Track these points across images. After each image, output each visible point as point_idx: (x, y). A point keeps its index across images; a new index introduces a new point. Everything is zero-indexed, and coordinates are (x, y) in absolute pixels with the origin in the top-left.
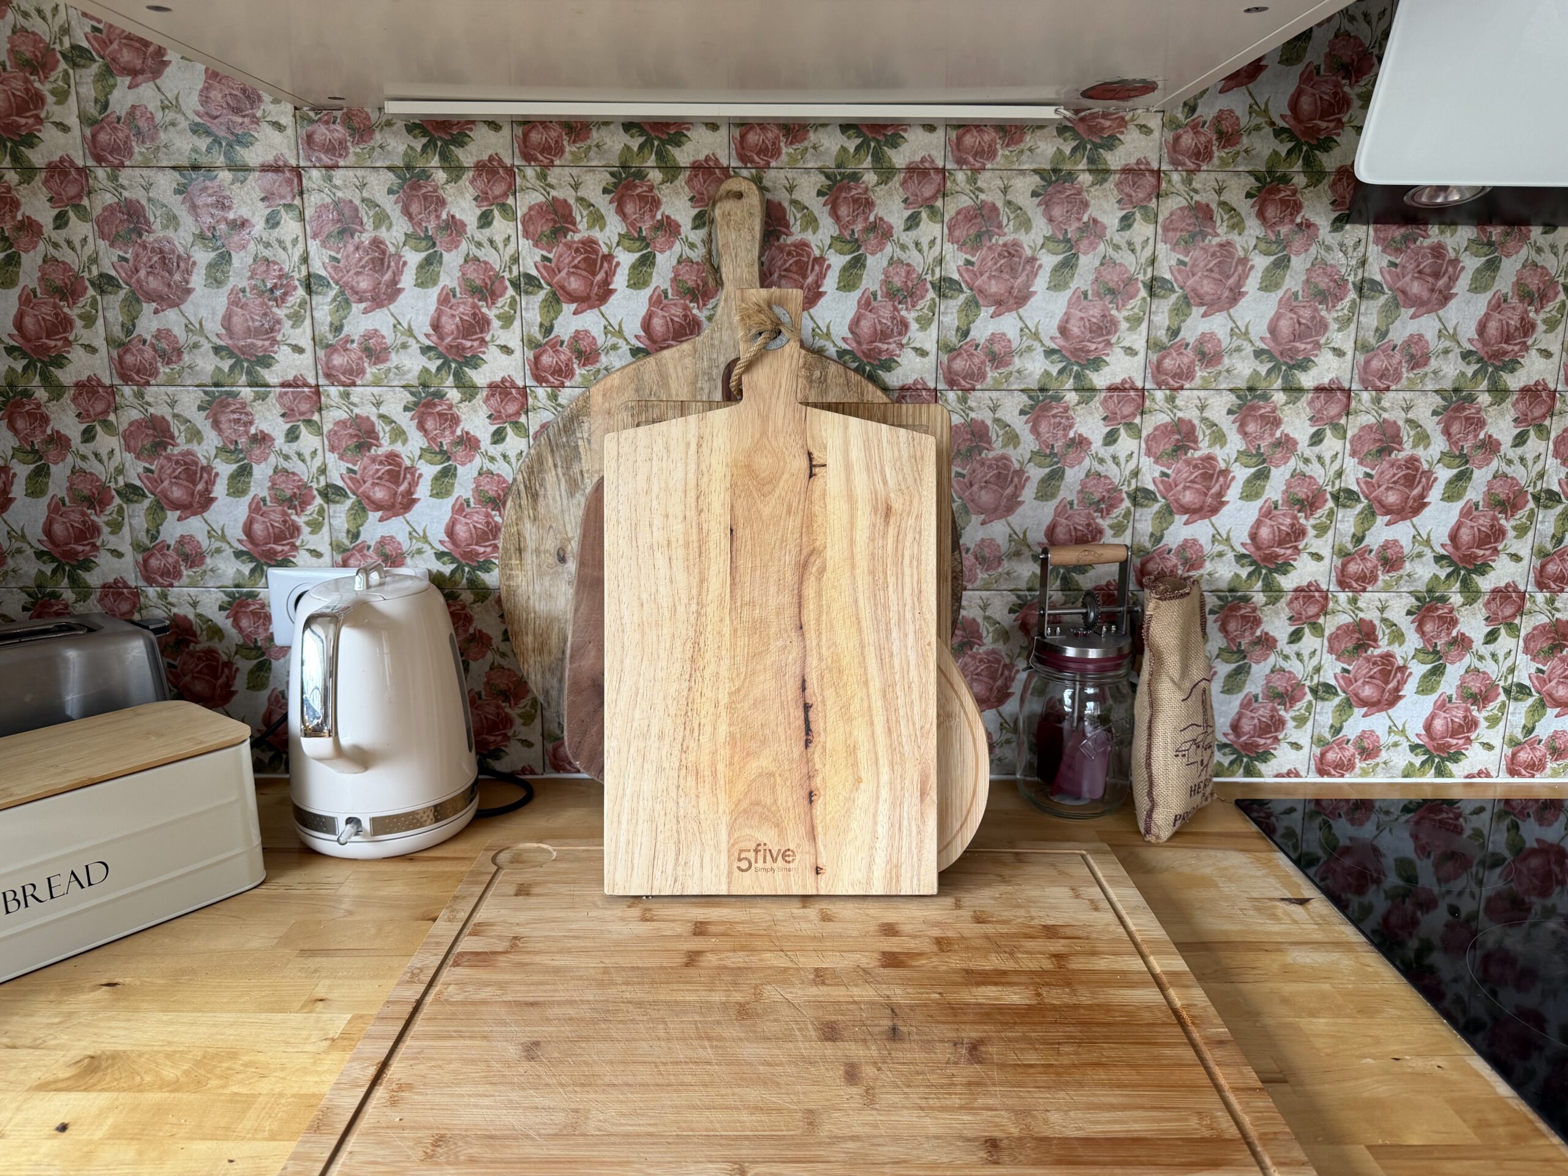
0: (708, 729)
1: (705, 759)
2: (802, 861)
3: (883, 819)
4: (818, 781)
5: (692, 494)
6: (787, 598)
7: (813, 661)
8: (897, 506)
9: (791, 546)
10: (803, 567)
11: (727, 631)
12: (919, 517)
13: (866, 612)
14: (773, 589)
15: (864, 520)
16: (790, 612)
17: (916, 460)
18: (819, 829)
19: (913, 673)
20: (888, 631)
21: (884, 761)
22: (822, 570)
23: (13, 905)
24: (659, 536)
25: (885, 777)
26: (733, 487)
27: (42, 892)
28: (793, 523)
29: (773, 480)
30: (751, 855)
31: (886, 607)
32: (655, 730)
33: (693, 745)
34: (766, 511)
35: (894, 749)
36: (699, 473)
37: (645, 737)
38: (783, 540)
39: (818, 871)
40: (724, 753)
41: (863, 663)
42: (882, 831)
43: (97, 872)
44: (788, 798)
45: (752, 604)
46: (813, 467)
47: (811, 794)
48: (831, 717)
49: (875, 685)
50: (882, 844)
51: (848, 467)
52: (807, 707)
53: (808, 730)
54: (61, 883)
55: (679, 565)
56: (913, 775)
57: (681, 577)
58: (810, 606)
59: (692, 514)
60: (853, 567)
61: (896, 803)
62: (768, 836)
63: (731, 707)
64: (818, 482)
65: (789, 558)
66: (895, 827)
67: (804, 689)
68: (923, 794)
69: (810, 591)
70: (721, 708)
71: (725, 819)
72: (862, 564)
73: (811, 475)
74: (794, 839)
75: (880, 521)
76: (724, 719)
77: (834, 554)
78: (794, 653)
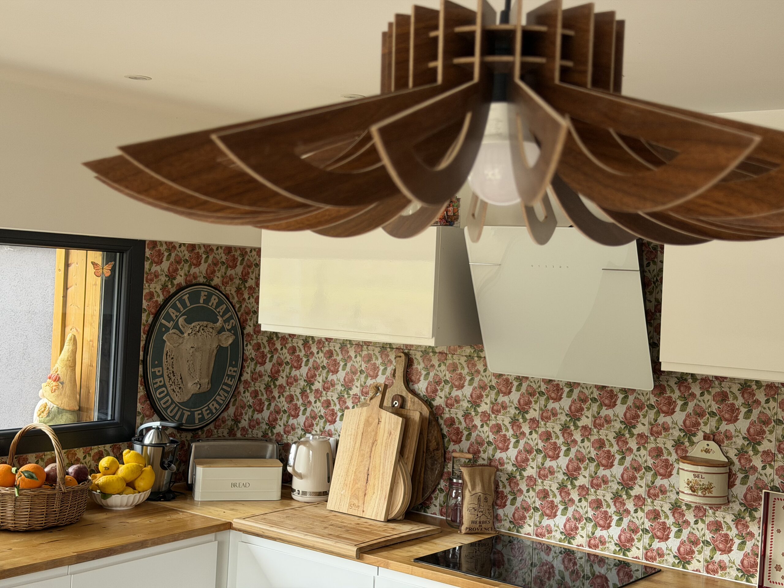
0: (350, 476)
1: (348, 483)
2: (361, 509)
3: (377, 502)
4: (367, 492)
5: (357, 425)
6: (369, 450)
7: (371, 464)
8: (392, 433)
9: (372, 439)
10: (373, 443)
11: (357, 455)
12: (396, 435)
13: (382, 456)
14: (367, 447)
15: (386, 434)
16: (369, 453)
17: (397, 423)
18: (365, 502)
19: (388, 470)
20: (386, 460)
21: (379, 489)
22: (376, 445)
23: (233, 486)
24: (350, 433)
25: (379, 493)
26: (365, 424)
27: (238, 486)
28: (373, 433)
29: (371, 424)
30: (352, 505)
31: (386, 455)
32: (341, 475)
33: (347, 479)
34: (369, 430)
35: (382, 487)
36: (359, 420)
37: (339, 476)
38: (371, 437)
39: (363, 511)
40: (352, 482)
41: (380, 467)
42: (376, 505)
43: (247, 485)
44: (361, 494)
45: (363, 450)
46: (379, 422)
47: (365, 494)
48: (372, 478)
49: (381, 472)
50: (376, 507)
51: (385, 423)
52: (368, 475)
53: (367, 480)
54: (241, 484)
55: (352, 439)
56: (384, 493)
57: (352, 442)
58: (373, 452)
59: (356, 429)
60: (382, 445)
61: (380, 499)
62: (356, 502)
63: (355, 473)
64: (379, 426)
65: (371, 441)
66: (379, 504)
67: (368, 470)
68: (385, 498)
69: (373, 449)
70: (353, 472)
71: (349, 497)
72: (384, 444)
73: (378, 423)
74: (361, 504)
75: (389, 436)
76: (353, 474)
77: (379, 441)
78: (368, 463)
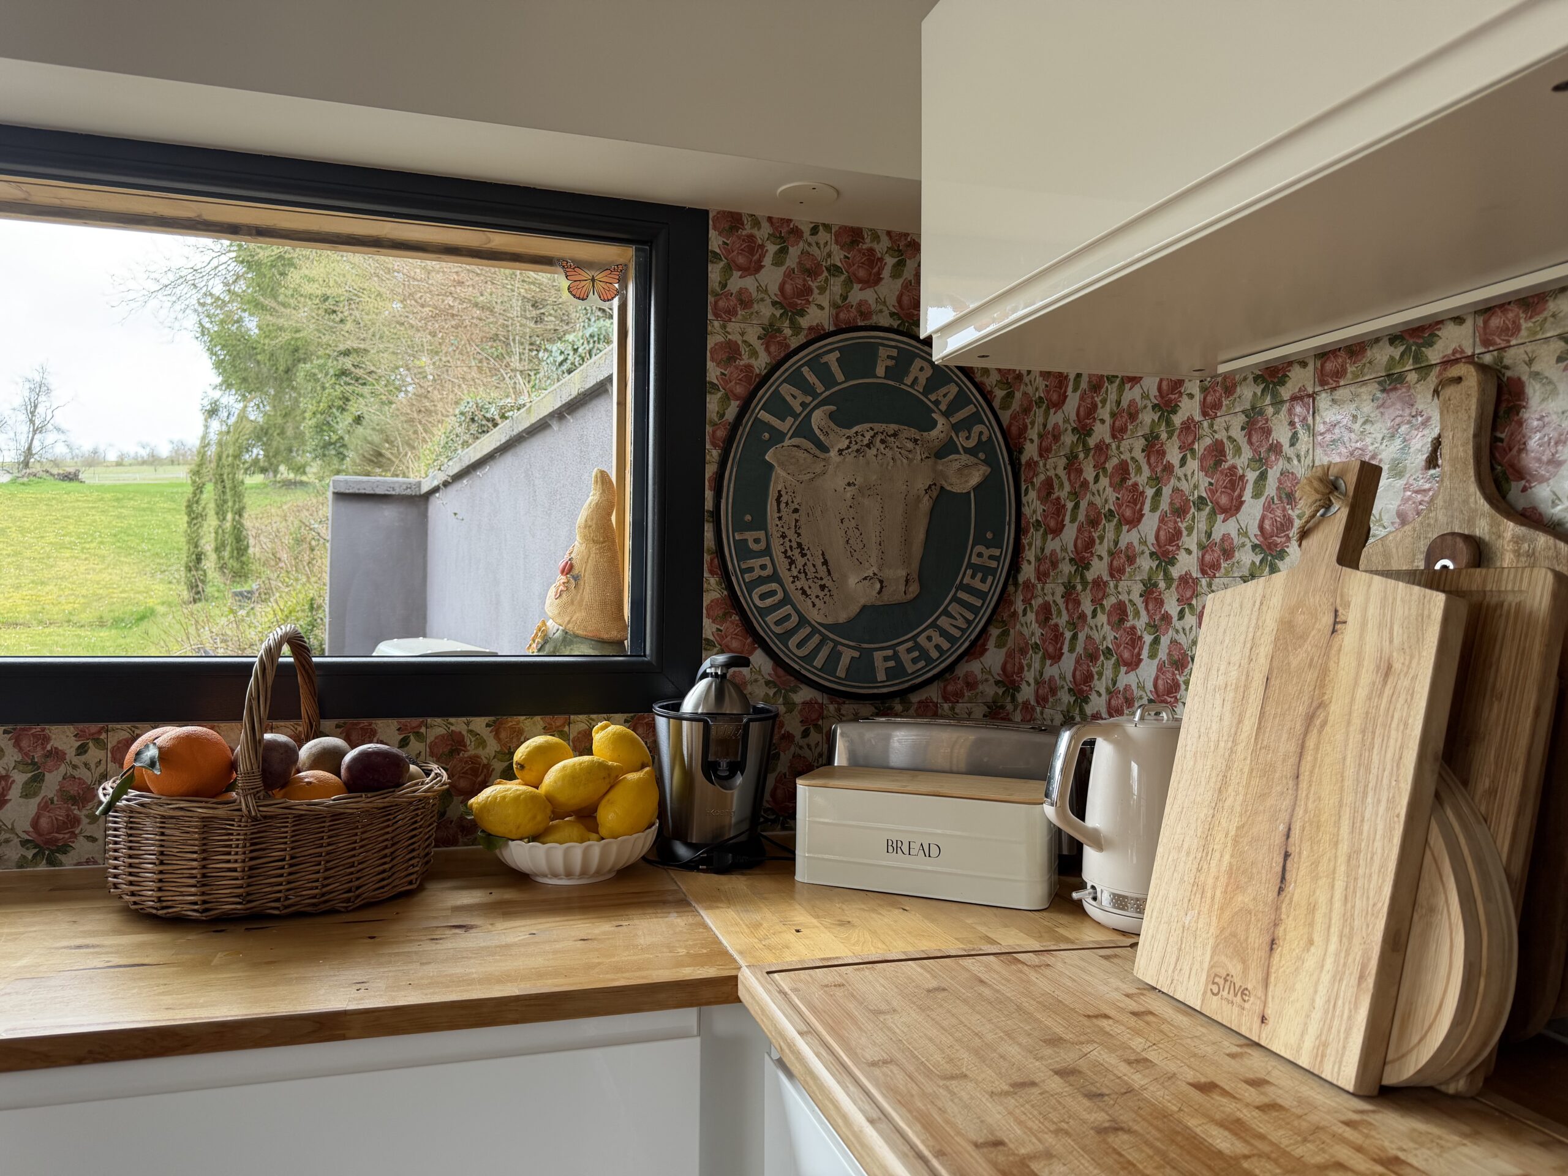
0: (1217, 855)
1: (1210, 881)
2: (1253, 1004)
3: (1322, 990)
4: (1280, 931)
5: (1248, 646)
6: (1292, 747)
7: (1300, 812)
8: (1397, 666)
9: (1306, 698)
10: (1310, 718)
11: (1246, 770)
12: (1415, 678)
13: (1350, 772)
14: (1285, 736)
15: (1367, 677)
16: (1293, 760)
17: (1422, 619)
18: (1272, 979)
19: (1378, 844)
20: (1365, 794)
21: (1335, 930)
22: (1324, 723)
23: (891, 849)
24: (1221, 681)
25: (1333, 947)
26: (1277, 639)
27: (905, 848)
28: (1311, 676)
29: (1303, 637)
30: (1221, 982)
31: (1368, 770)
32: (1186, 846)
33: (1205, 867)
34: (1294, 663)
35: (1347, 918)
36: (1257, 627)
37: (1179, 849)
38: (1301, 692)
39: (1263, 1019)
40: (1223, 880)
41: (1338, 824)
42: (1320, 1002)
43: (934, 851)
44: (1257, 940)
45: (1267, 747)
46: (1337, 623)
47: (1273, 942)
48: (1302, 872)
49: (1344, 848)
50: (1317, 1015)
51: (1364, 624)
52: (1287, 855)
53: (1283, 878)
54: (915, 847)
55: (1228, 706)
56: (1357, 952)
57: (1227, 716)
58: (1308, 757)
59: (1245, 662)
60: (1349, 723)
61: (1338, 977)
62: (1234, 968)
63: (1236, 842)
64: (1338, 638)
65: (1302, 709)
66: (1332, 1002)
67: (1288, 836)
68: (1362, 978)
69: (1311, 743)
70: (1229, 838)
71: (1211, 941)
72: (1357, 722)
73: (1334, 631)
74: (1252, 983)
75: (1379, 680)
76: (1229, 850)
77: (1336, 709)
78: (1286, 803)
